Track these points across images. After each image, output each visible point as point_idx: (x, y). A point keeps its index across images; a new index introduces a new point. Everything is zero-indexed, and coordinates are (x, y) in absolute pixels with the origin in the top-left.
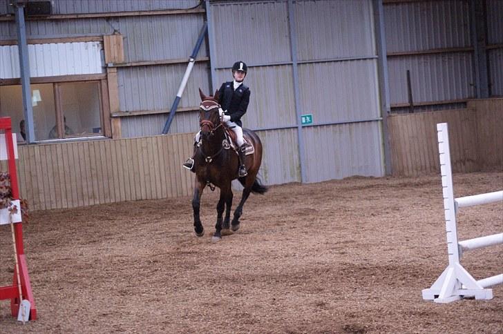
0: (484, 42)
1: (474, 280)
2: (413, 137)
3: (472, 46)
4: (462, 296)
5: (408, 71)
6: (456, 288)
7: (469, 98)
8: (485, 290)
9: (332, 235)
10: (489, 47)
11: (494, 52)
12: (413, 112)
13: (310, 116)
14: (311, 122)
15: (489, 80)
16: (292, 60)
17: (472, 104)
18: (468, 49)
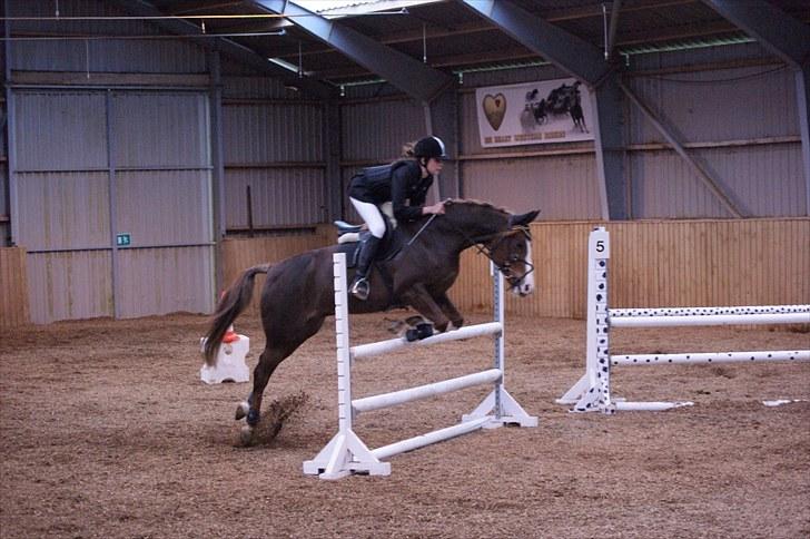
0: (338, 158)
1: (366, 448)
3: (325, 161)
4: (353, 471)
5: (249, 188)
6: (347, 461)
8: (382, 463)
10: (343, 164)
11: (349, 168)
12: (252, 237)
13: (128, 236)
14: (128, 243)
16: (109, 166)
17: (322, 230)
18: (320, 164)
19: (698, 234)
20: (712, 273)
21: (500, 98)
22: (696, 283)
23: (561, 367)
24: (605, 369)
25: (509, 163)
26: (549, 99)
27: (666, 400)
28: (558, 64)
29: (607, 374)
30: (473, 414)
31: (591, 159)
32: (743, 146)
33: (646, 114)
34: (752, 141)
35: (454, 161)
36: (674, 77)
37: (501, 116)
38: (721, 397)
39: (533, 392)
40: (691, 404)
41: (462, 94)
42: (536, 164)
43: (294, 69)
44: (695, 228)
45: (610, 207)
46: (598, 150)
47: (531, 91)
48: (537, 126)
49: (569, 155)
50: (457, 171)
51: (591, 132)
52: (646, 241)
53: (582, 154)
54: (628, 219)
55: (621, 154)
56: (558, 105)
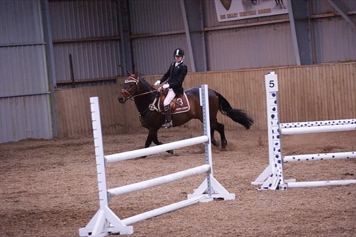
0: (128, 33)
1: (119, 219)
2: (75, 107)
3: (119, 35)
4: (110, 232)
5: (70, 56)
6: (106, 226)
7: (118, 76)
8: (128, 227)
9: (8, 187)
10: (132, 37)
11: (136, 40)
12: (74, 87)
15: (133, 63)
17: (120, 81)
18: (116, 38)
24: (279, 162)
25: (236, 31)
29: (281, 165)
30: (194, 193)
31: (287, 26)
35: (201, 32)
42: (253, 31)
45: (301, 57)
46: (292, 19)
48: (253, 6)
49: (274, 24)
50: (203, 38)
51: (287, 8)
53: (281, 23)
54: (313, 64)
55: (307, 21)
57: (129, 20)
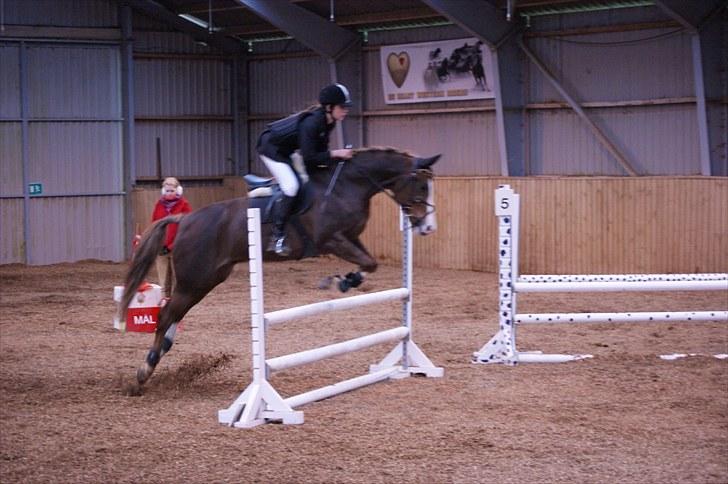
0: (245, 111)
1: (280, 398)
3: (232, 115)
4: (267, 419)
5: (158, 140)
6: (261, 410)
7: (227, 175)
8: (294, 411)
10: (251, 118)
11: (256, 123)
13: (40, 185)
14: (40, 192)
15: (249, 155)
16: (22, 117)
17: (229, 181)
18: (227, 118)
19: (595, 191)
20: (608, 228)
21: (403, 56)
22: (592, 237)
23: (463, 318)
24: (508, 322)
25: (411, 119)
26: (452, 57)
27: (565, 353)
28: (460, 25)
29: (510, 326)
30: (382, 364)
31: (490, 117)
32: (638, 106)
33: (545, 73)
34: (647, 102)
35: (358, 117)
36: (573, 39)
37: (405, 73)
38: (619, 350)
39: (437, 343)
40: (591, 356)
41: (367, 51)
42: (438, 121)
43: (205, 26)
44: (591, 184)
45: (509, 164)
46: (499, 108)
47: (434, 49)
48: (440, 84)
49: (470, 112)
50: (361, 126)
51: (492, 90)
52: (543, 196)
53: (483, 112)
54: (526, 175)
55: (520, 111)
56: (461, 64)
57: (248, 91)
